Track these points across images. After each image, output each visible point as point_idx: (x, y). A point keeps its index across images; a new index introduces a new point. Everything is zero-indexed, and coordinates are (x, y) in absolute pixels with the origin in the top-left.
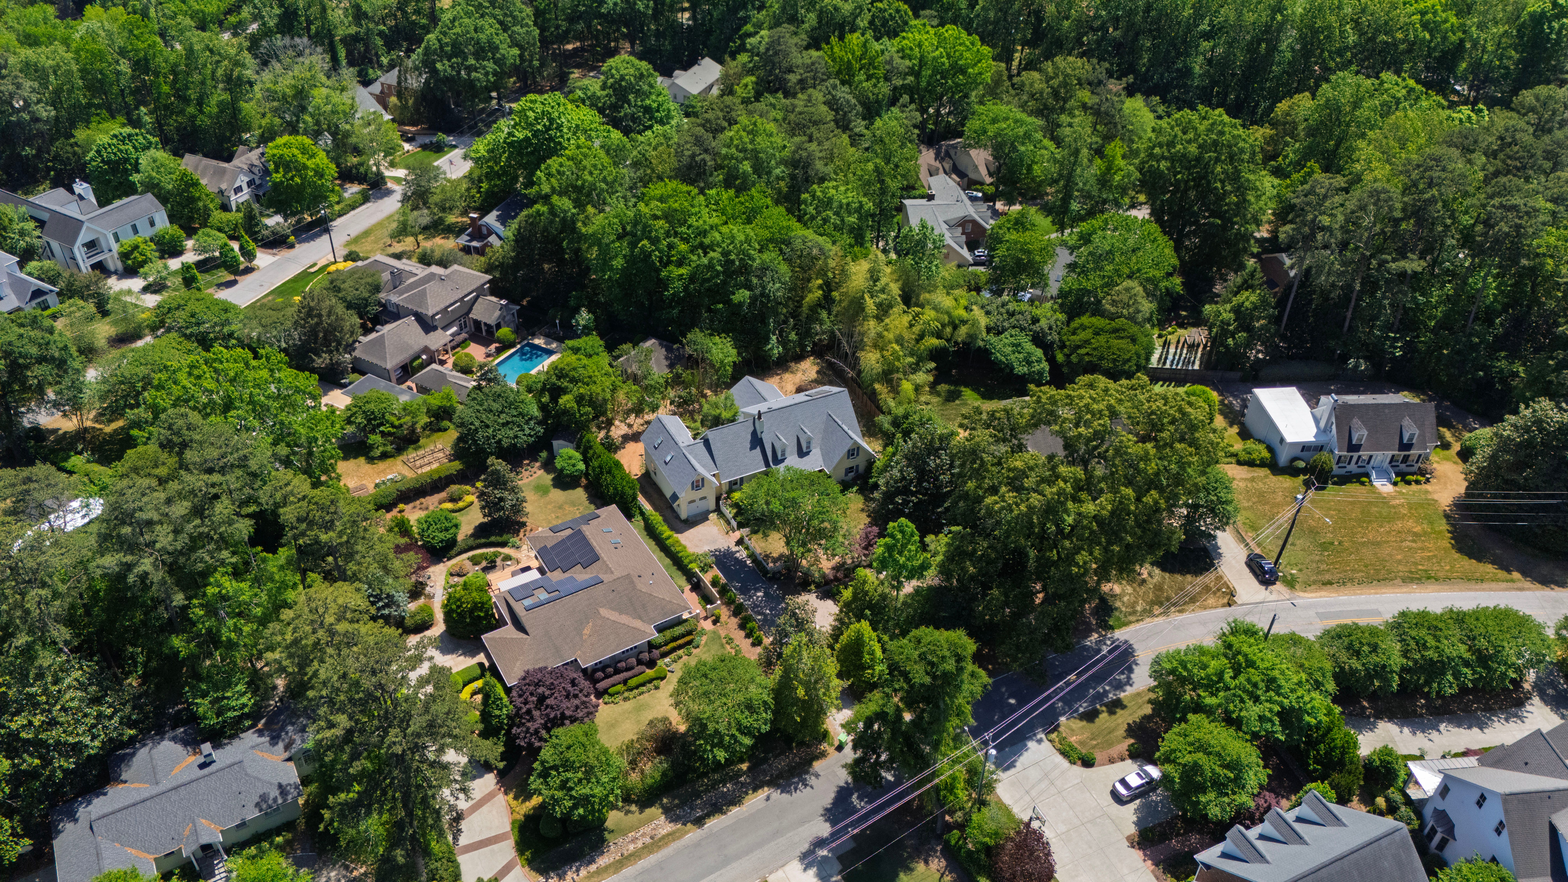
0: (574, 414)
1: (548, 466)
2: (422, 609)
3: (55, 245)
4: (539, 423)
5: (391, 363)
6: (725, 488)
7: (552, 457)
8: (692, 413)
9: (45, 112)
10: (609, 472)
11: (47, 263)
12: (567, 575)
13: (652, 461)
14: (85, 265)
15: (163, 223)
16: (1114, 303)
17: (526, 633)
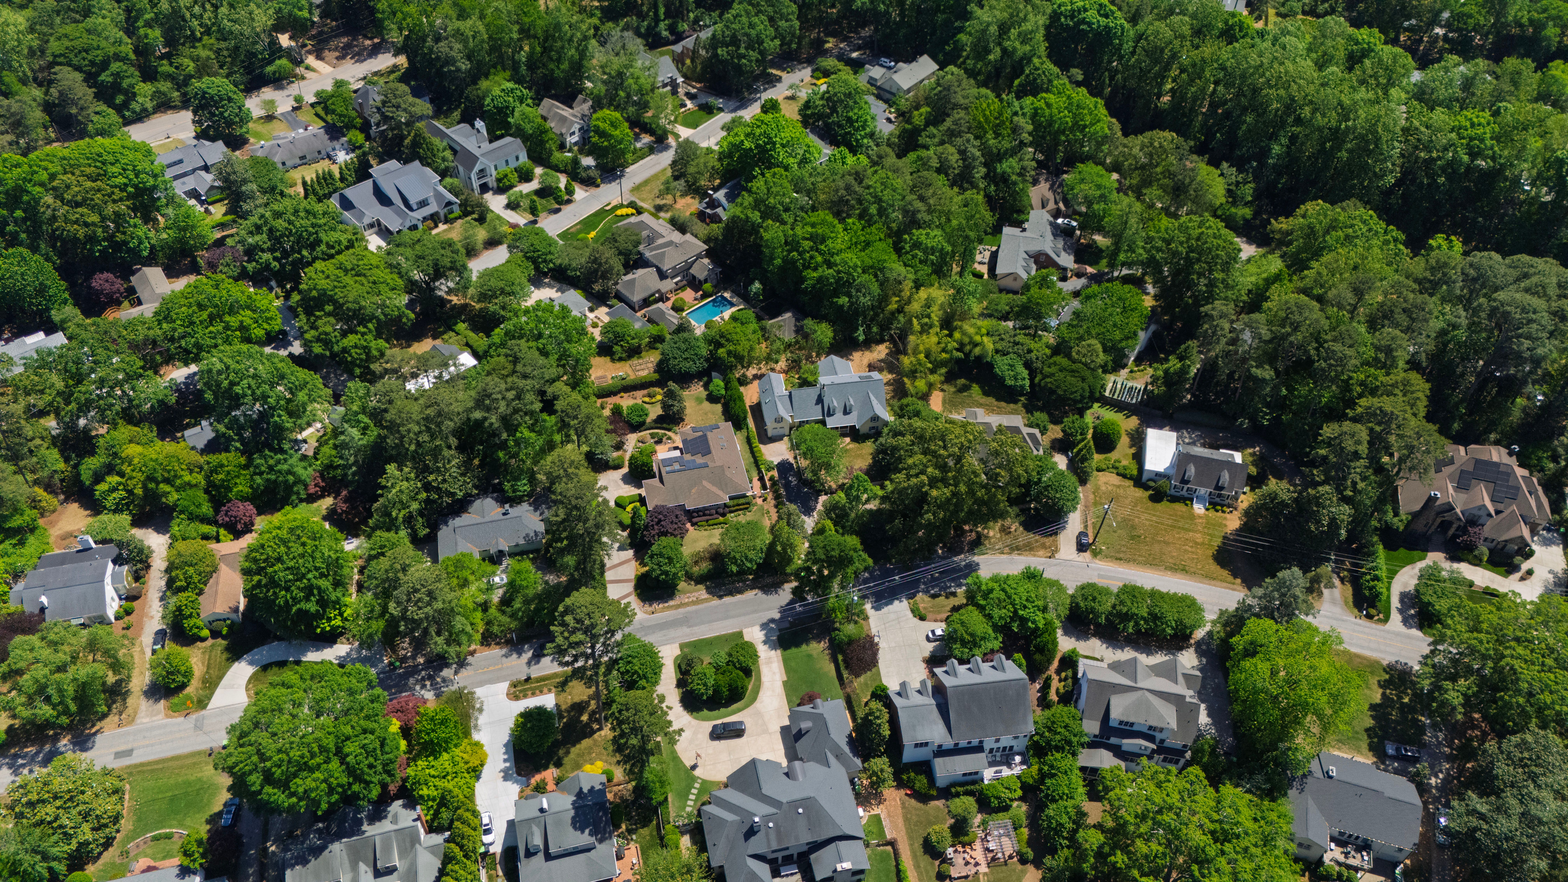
0: (725, 360)
1: (706, 386)
2: (619, 458)
3: (461, 169)
4: (706, 361)
5: (636, 298)
6: (795, 425)
7: (710, 380)
8: (792, 374)
9: (464, 65)
10: (736, 399)
11: (455, 181)
12: (693, 458)
13: (763, 395)
14: (476, 184)
15: (524, 158)
16: (1078, 353)
17: (664, 485)
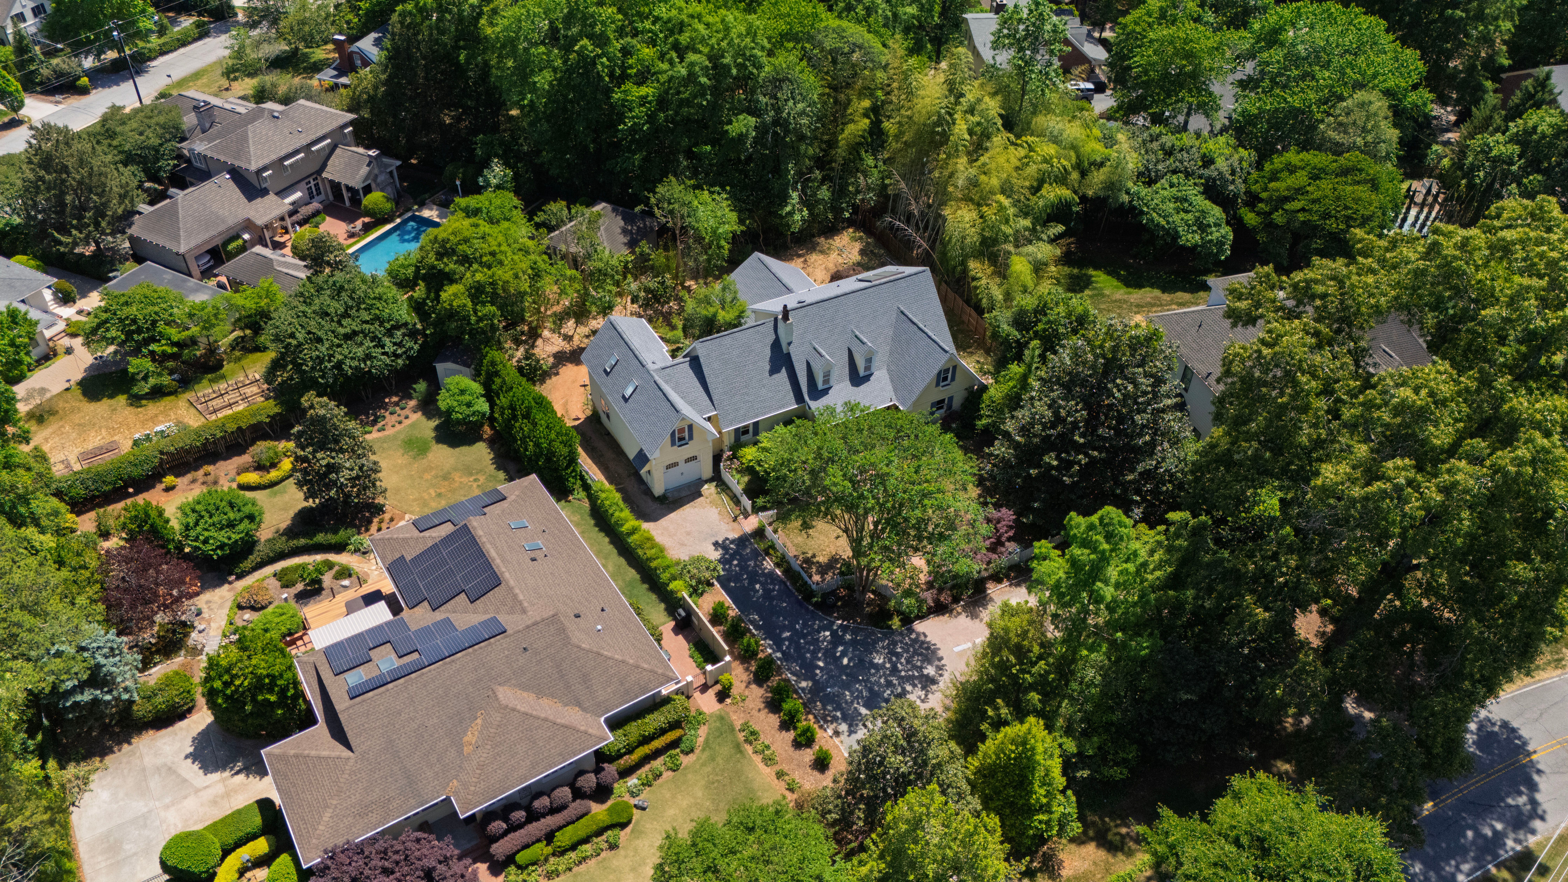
0: (466, 318)
1: (428, 406)
2: (173, 683)
4: (413, 334)
5: (190, 245)
6: (728, 441)
8: (667, 318)
10: (527, 416)
12: (439, 615)
13: (602, 396)
16: (1340, 128)
17: (349, 747)
